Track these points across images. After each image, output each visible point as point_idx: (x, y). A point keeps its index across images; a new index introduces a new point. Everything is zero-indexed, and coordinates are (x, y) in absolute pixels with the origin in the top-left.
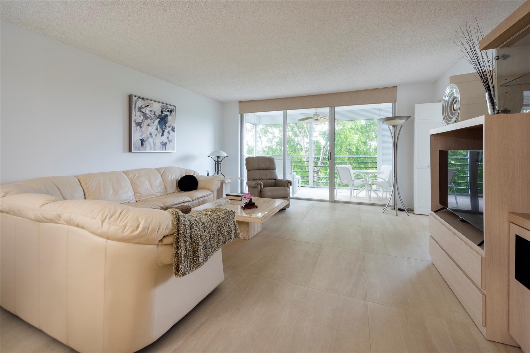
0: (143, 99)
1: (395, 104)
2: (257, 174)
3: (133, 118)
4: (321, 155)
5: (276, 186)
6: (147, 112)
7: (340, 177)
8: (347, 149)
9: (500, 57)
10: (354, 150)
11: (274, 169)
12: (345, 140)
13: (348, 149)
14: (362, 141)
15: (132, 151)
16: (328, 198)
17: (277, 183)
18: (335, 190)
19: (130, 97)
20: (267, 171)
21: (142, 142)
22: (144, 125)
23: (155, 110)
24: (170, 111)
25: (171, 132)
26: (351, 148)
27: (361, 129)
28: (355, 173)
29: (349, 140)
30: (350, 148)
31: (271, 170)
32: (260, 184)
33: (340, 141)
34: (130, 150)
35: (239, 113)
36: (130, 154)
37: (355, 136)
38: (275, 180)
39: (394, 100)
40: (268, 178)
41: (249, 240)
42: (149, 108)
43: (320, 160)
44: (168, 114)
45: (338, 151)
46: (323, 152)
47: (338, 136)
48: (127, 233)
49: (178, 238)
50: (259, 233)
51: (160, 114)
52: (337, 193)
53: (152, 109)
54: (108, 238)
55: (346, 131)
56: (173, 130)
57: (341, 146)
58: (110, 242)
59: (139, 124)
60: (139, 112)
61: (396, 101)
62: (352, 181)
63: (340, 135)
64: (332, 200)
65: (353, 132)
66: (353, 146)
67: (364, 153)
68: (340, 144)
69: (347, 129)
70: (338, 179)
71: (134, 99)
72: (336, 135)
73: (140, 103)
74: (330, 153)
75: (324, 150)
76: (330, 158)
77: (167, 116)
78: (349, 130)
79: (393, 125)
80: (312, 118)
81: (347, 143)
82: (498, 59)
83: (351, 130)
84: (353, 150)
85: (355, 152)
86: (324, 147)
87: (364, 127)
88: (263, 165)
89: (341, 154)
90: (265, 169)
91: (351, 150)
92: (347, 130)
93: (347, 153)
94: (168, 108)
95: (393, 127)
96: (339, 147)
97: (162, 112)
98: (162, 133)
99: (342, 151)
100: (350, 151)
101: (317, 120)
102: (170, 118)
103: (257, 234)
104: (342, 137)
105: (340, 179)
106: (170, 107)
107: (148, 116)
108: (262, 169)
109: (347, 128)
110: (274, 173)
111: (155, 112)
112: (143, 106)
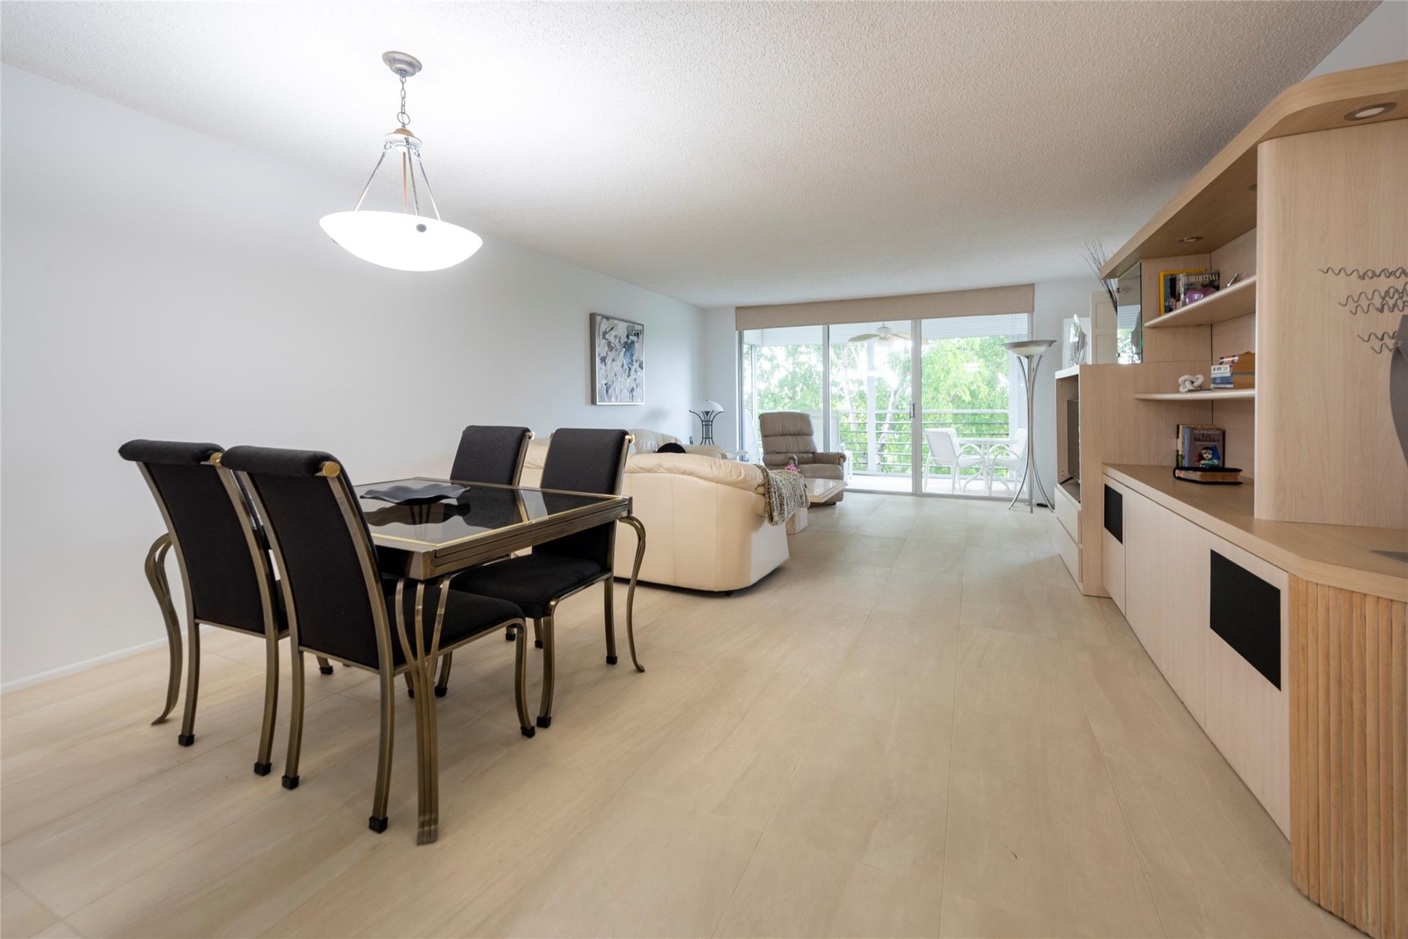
0: (607, 318)
1: (1032, 315)
2: (781, 443)
3: (598, 350)
4: (890, 408)
5: (815, 463)
6: (612, 339)
7: (932, 452)
8: (949, 395)
9: (1120, 290)
10: (967, 398)
11: (810, 434)
12: (945, 376)
13: (952, 395)
14: (983, 376)
15: (598, 403)
16: (909, 489)
17: (817, 459)
18: (923, 480)
19: (592, 317)
20: (798, 437)
21: (608, 387)
22: (608, 361)
23: (620, 335)
24: (637, 335)
25: (638, 369)
26: (959, 392)
27: (983, 349)
28: (963, 445)
29: (953, 374)
30: (957, 393)
31: (806, 437)
32: (793, 459)
33: (933, 377)
34: (593, 402)
35: (737, 330)
36: (593, 407)
37: (966, 365)
38: (813, 453)
39: (1030, 310)
40: (802, 449)
41: (794, 534)
42: (613, 333)
43: (888, 421)
44: (634, 338)
45: (930, 400)
46: (894, 403)
47: (928, 366)
48: (734, 477)
49: (769, 488)
50: (806, 528)
51: (626, 340)
52: (926, 484)
53: (617, 334)
54: (718, 482)
55: (947, 355)
56: (641, 366)
57: (936, 389)
58: (719, 485)
59: (603, 360)
60: (604, 340)
61: (1033, 311)
62: (956, 457)
63: (933, 364)
64: (917, 493)
65: (963, 357)
66: (964, 387)
67: (989, 404)
68: (935, 385)
69: (947, 350)
70: (930, 454)
71: (598, 318)
72: (924, 364)
73: (604, 325)
74: (914, 405)
75: (895, 398)
76: (914, 414)
77: (633, 342)
78: (954, 354)
79: (1026, 355)
80: (875, 336)
81: (950, 382)
82: (1118, 292)
83: (958, 352)
84: (964, 398)
85: (969, 403)
86: (896, 393)
87: (988, 345)
88: (791, 428)
89: (937, 406)
90: (794, 435)
91: (960, 398)
92: (950, 354)
93: (950, 404)
94: (636, 328)
95: (1027, 360)
96: (932, 392)
97: (628, 337)
98: (629, 373)
99: (937, 400)
100: (956, 400)
101: (885, 338)
102: (636, 345)
103: (803, 530)
104: (937, 367)
105: (933, 455)
106: (638, 328)
107: (612, 345)
108: (790, 435)
109: (949, 349)
110: (812, 442)
111: (620, 338)
112: (608, 330)
